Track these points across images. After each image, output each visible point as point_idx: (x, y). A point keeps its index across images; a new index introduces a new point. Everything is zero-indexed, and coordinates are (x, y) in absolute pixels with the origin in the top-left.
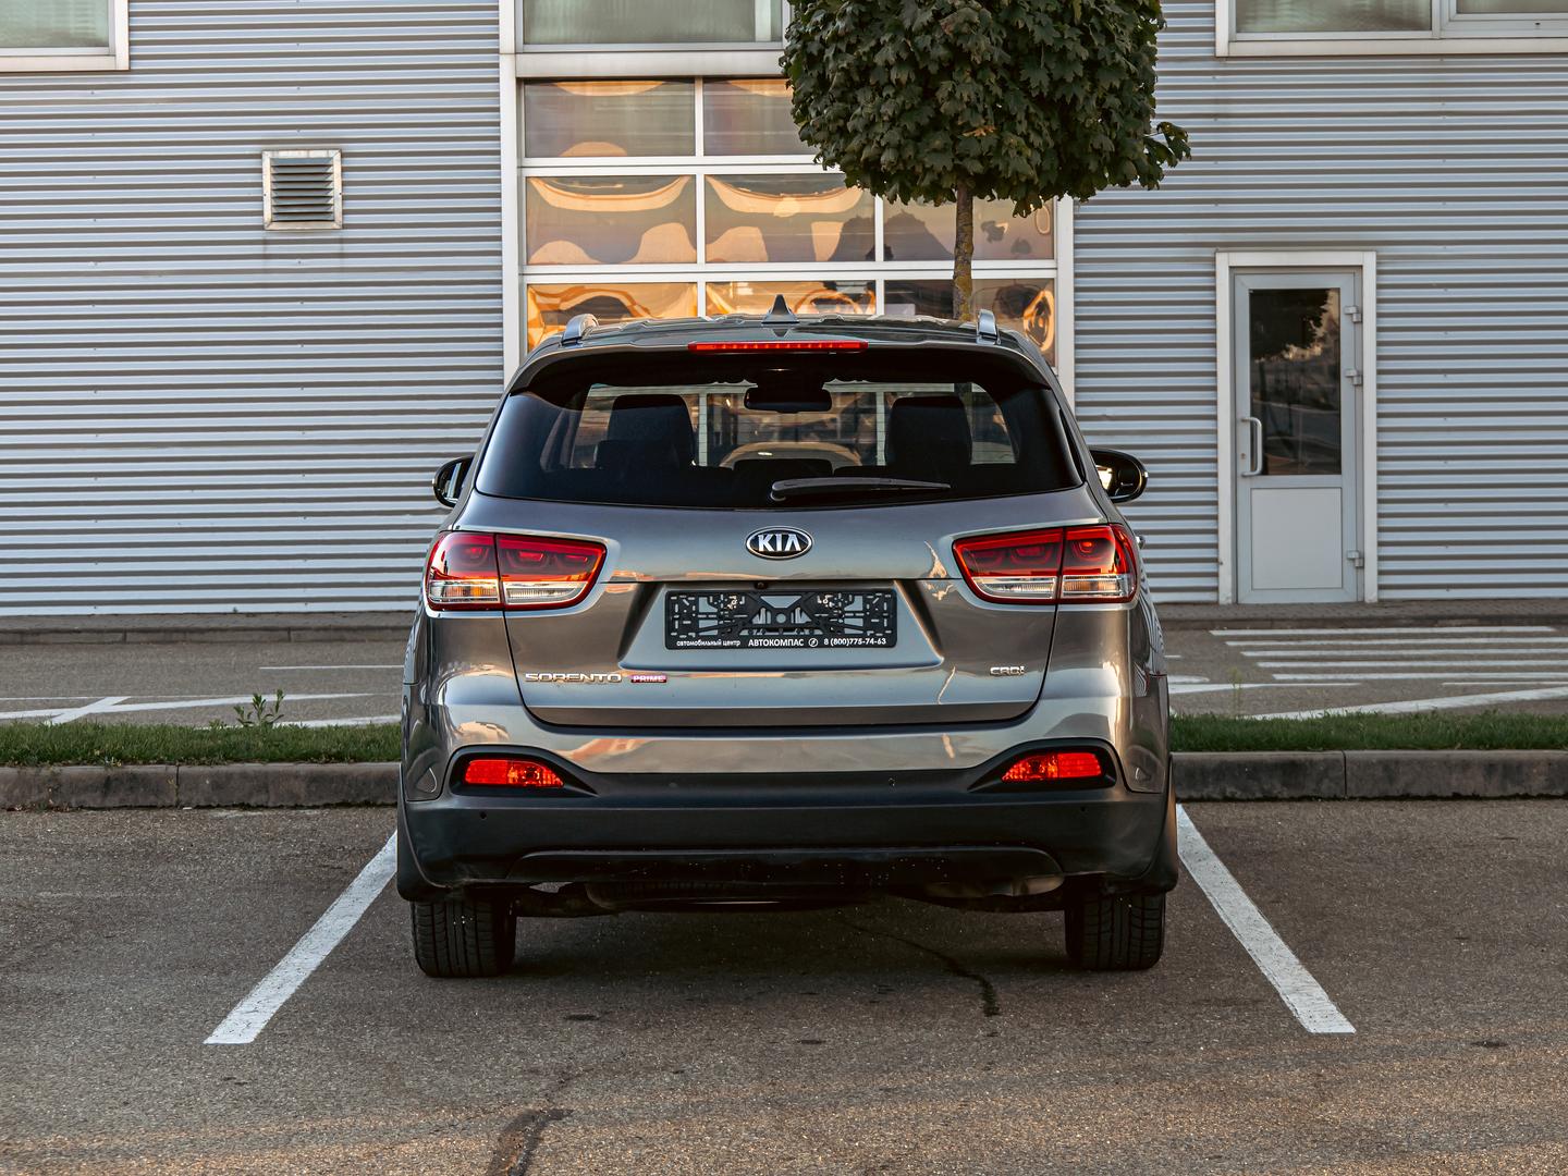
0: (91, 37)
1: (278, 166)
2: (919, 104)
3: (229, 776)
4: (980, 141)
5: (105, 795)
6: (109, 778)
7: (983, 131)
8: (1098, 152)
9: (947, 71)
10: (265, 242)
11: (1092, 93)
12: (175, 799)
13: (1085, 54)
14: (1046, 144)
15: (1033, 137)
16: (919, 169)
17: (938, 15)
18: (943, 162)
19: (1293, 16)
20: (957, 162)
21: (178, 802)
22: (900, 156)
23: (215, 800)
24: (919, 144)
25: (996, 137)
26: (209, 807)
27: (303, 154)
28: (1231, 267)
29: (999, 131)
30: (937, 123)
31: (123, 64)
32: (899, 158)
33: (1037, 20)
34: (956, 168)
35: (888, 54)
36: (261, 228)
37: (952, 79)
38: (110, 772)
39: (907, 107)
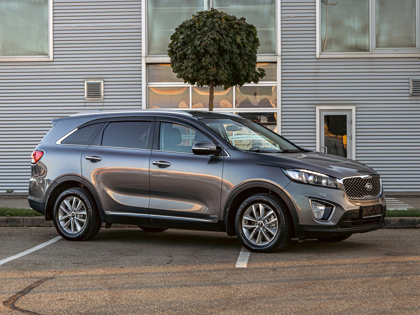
0: (44, 53)
1: (88, 84)
2: (198, 63)
3: (35, 219)
4: (212, 72)
5: (6, 223)
6: (7, 219)
7: (213, 70)
8: (243, 75)
9: (204, 55)
10: (85, 102)
11: (240, 61)
12: (22, 225)
13: (238, 51)
14: (229, 72)
15: (225, 71)
16: (198, 78)
17: (201, 42)
18: (204, 77)
19: (335, 48)
20: (207, 77)
21: (23, 225)
22: (193, 75)
23: (32, 225)
24: (198, 73)
25: (216, 71)
26: (30, 226)
27: (94, 81)
28: (320, 110)
29: (217, 70)
30: (202, 68)
31: (51, 59)
32: (193, 76)
33: (226, 44)
34: (207, 78)
35: (189, 51)
36: (84, 99)
37: (205, 57)
38: (8, 218)
39: (195, 64)
